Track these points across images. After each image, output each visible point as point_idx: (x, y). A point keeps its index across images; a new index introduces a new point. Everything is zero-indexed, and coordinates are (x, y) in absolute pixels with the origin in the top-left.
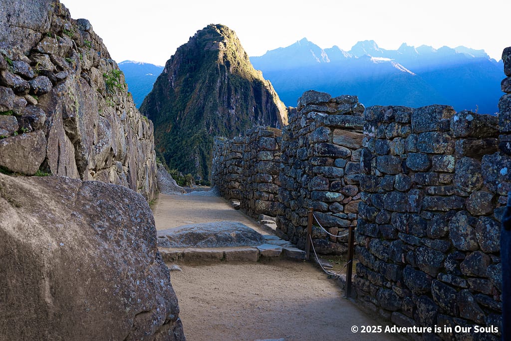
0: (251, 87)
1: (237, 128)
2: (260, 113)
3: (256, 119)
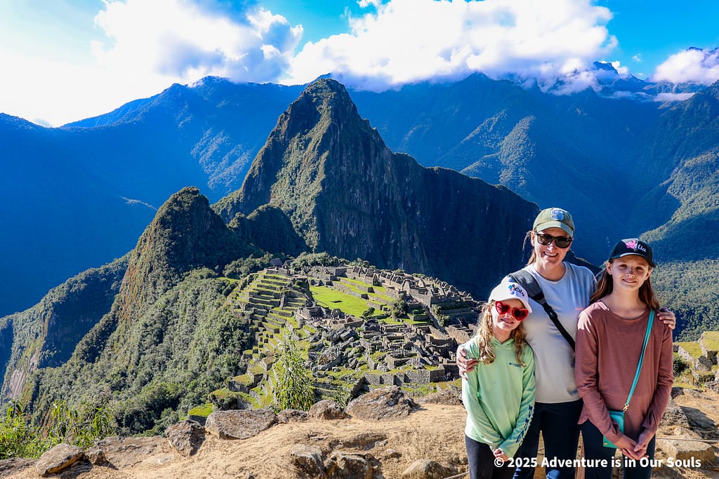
0: (360, 141)
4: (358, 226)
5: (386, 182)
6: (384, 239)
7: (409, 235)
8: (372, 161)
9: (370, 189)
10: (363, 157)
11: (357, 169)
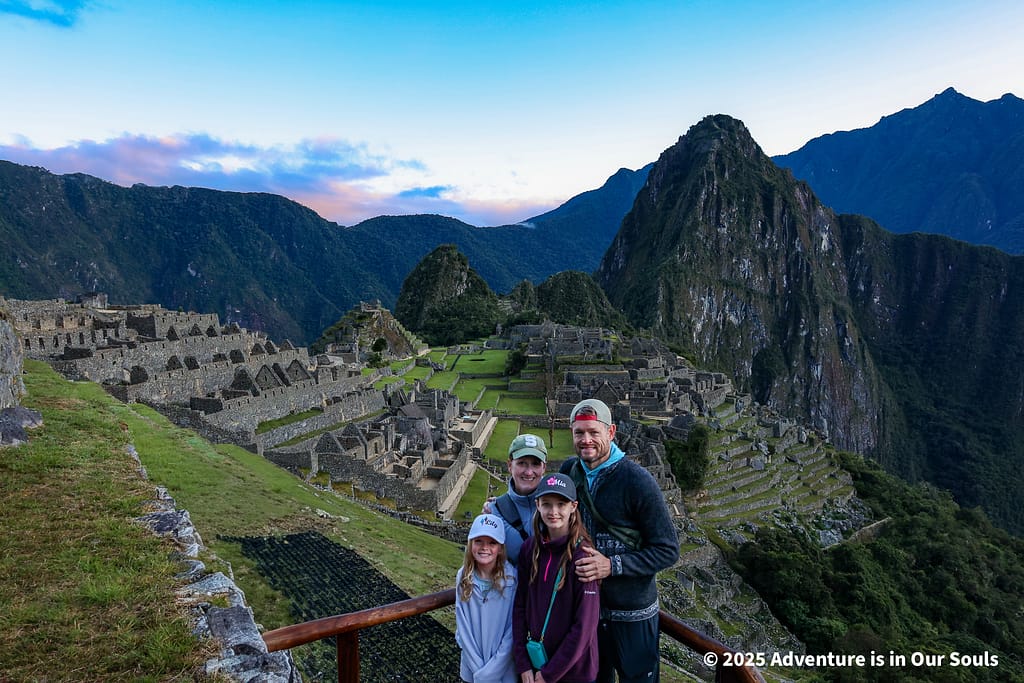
0: (757, 194)
1: (729, 251)
2: (769, 228)
3: (764, 237)
4: (745, 310)
5: (799, 249)
6: (790, 329)
7: (838, 325)
8: (776, 220)
9: (770, 260)
10: (762, 214)
11: (748, 231)
